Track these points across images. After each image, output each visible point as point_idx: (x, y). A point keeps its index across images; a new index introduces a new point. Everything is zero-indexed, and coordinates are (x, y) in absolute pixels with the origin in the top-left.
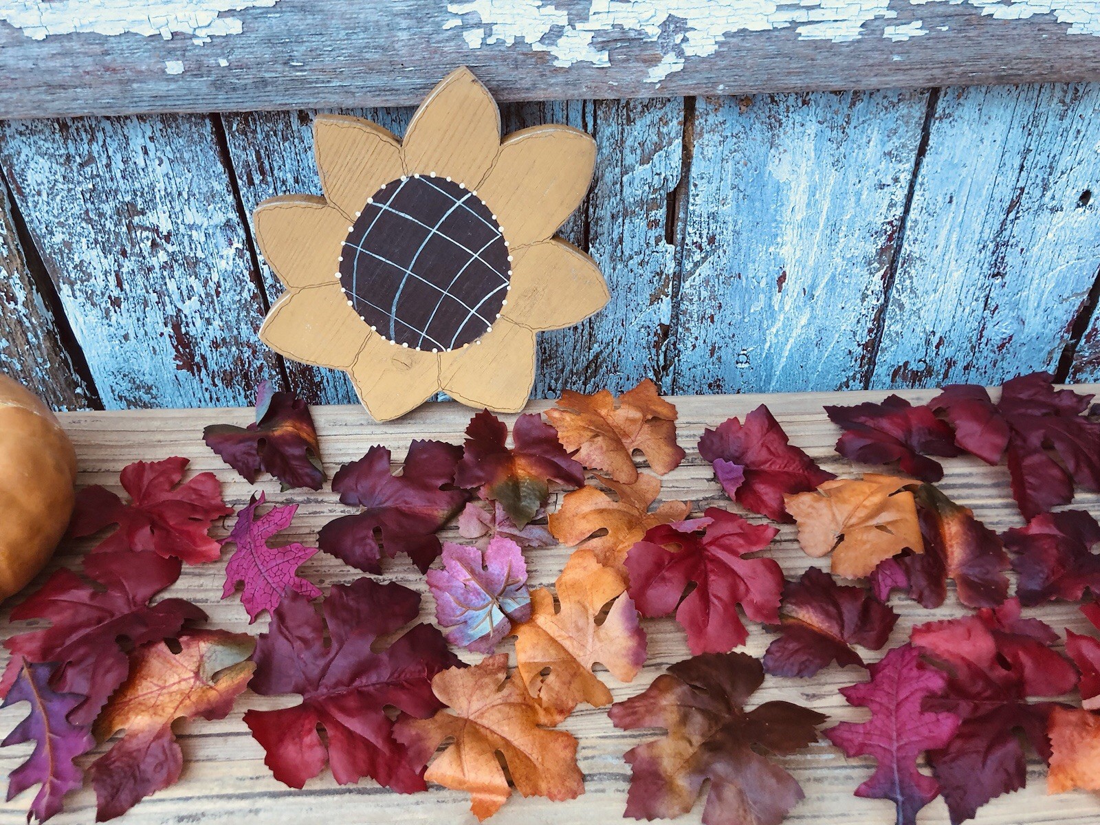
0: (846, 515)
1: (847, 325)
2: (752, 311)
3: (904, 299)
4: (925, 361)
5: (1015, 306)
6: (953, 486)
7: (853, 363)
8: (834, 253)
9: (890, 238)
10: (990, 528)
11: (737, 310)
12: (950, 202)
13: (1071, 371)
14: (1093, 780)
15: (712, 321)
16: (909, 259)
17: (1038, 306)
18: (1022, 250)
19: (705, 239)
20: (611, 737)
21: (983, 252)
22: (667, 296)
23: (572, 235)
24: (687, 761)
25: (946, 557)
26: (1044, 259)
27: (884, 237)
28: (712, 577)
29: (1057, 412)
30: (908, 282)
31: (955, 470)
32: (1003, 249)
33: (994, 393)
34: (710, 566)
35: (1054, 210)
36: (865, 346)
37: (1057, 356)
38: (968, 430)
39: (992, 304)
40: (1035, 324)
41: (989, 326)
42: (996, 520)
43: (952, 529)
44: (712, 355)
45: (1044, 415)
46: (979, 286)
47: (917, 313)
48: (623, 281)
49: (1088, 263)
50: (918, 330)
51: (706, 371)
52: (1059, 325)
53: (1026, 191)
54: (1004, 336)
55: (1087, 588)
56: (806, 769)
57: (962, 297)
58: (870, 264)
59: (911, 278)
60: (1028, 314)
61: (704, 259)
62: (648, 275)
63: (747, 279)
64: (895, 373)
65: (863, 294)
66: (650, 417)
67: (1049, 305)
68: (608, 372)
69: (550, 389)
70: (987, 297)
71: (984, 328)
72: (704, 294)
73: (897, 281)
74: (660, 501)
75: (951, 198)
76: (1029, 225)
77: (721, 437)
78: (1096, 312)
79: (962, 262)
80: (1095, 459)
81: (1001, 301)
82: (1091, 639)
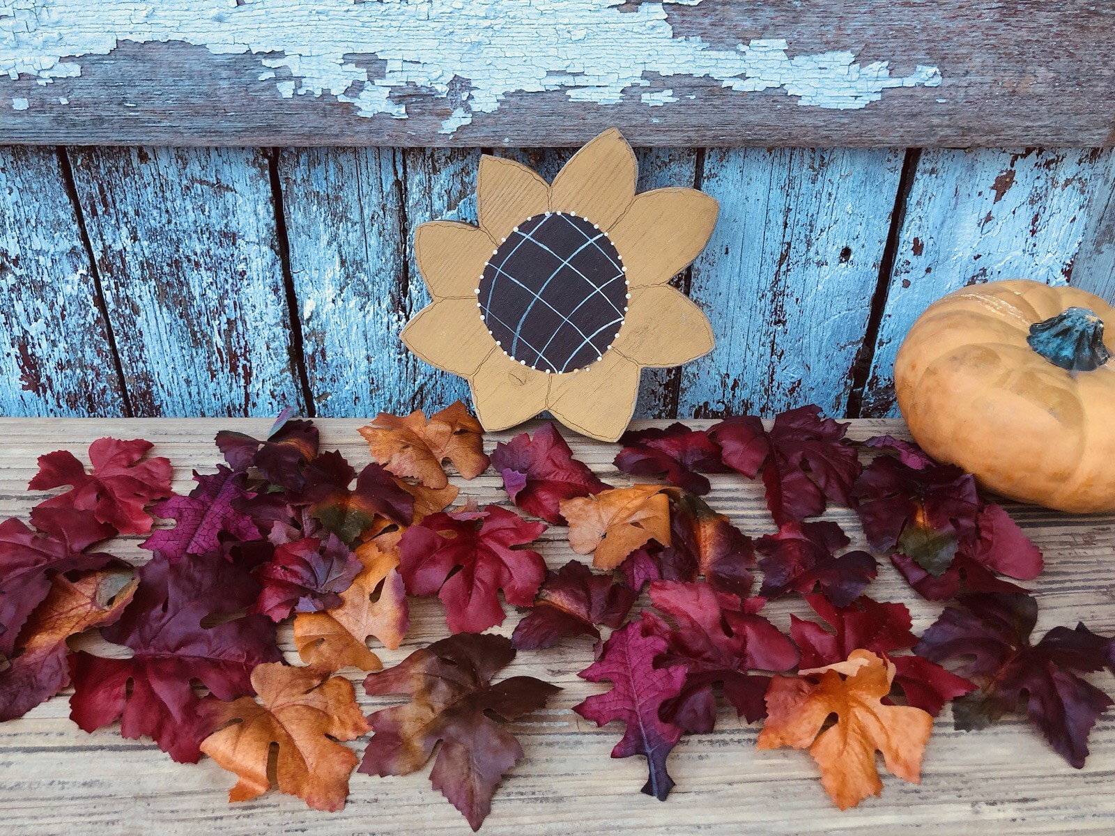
0: (611, 516)
4: (723, 403)
5: (799, 352)
6: (720, 499)
7: (657, 402)
10: (747, 534)
12: (727, 253)
14: (799, 741)
17: (820, 353)
18: (797, 300)
21: (763, 300)
23: (392, 273)
24: (426, 726)
25: (699, 557)
26: (818, 309)
28: (480, 564)
29: (819, 437)
31: (722, 485)
32: (780, 298)
33: (768, 424)
34: (480, 555)
35: (820, 264)
36: (666, 386)
37: (844, 401)
38: (732, 448)
39: (778, 350)
40: (819, 370)
41: (778, 370)
42: (753, 528)
43: (707, 531)
45: (808, 439)
46: (764, 331)
47: (710, 355)
49: (858, 314)
50: (713, 372)
52: (841, 372)
53: (792, 246)
54: (793, 380)
55: (818, 582)
56: (539, 734)
57: (750, 342)
60: (812, 360)
64: (697, 413)
66: (458, 430)
67: (829, 352)
68: (434, 403)
70: (773, 343)
71: (773, 373)
75: (727, 249)
76: (800, 276)
77: (512, 450)
78: (874, 361)
79: (745, 309)
80: (845, 477)
81: (785, 347)
82: (814, 624)
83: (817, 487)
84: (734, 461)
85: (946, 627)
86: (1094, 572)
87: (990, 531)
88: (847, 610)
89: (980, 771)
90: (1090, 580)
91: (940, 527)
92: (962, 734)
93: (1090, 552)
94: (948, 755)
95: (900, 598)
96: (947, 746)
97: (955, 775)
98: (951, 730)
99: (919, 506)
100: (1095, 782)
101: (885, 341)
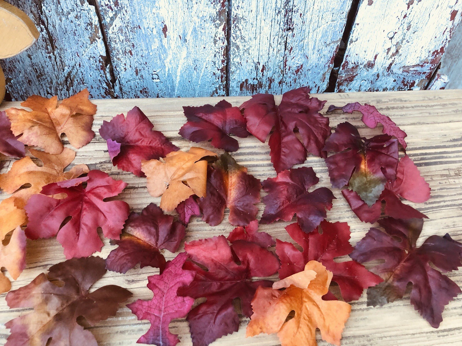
0: (172, 173)
1: (210, 58)
2: (153, 49)
3: (238, 42)
4: (257, 79)
5: (302, 48)
6: (243, 154)
7: (217, 80)
8: (193, 14)
9: (223, 5)
10: (258, 178)
11: (144, 48)
13: (337, 84)
14: (272, 328)
15: (131, 54)
16: (236, 18)
17: (314, 48)
18: (301, 14)
19: (112, 3)
20: (4, 312)
21: (279, 15)
22: (99, 38)
24: (44, 326)
25: (227, 196)
26: (313, 21)
27: (219, 4)
28: (85, 213)
29: (307, 111)
30: (238, 33)
31: (246, 144)
32: (290, 14)
33: (278, 99)
34: (85, 206)
36: (222, 70)
37: (328, 76)
38: (253, 121)
39: (289, 47)
40: (314, 58)
41: (289, 59)
42: (262, 173)
43: (233, 180)
44: (137, 74)
45: (300, 112)
46: (280, 36)
47: (247, 51)
48: (69, 28)
49: (338, 24)
50: (249, 61)
51: (136, 83)
52: (326, 59)
54: (298, 65)
55: (295, 215)
56: (116, 326)
57: (271, 42)
58: (214, 21)
59: (240, 30)
60: (309, 53)
61: (116, 15)
62: (83, 25)
63: (144, 29)
64: (242, 86)
65: (214, 39)
66: (74, 113)
67: (320, 48)
68: (79, 83)
69: (48, 93)
70: (286, 42)
71: (286, 61)
72: (122, 38)
73: (232, 32)
74: (74, 165)
77: (113, 126)
78: (347, 52)
79: (268, 21)
80: (320, 138)
81: (294, 45)
82: (291, 244)
83: (302, 145)
84: (253, 130)
85: (369, 240)
86: (458, 194)
87: (403, 173)
88: (312, 234)
89: (378, 333)
90: (455, 200)
91: (375, 173)
92: (371, 308)
93: (457, 181)
94: (361, 323)
95: (344, 218)
96: (361, 317)
97: (364, 336)
98: (365, 306)
99: (363, 158)
100: (444, 336)
101: (354, 40)
